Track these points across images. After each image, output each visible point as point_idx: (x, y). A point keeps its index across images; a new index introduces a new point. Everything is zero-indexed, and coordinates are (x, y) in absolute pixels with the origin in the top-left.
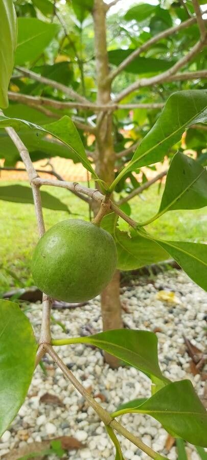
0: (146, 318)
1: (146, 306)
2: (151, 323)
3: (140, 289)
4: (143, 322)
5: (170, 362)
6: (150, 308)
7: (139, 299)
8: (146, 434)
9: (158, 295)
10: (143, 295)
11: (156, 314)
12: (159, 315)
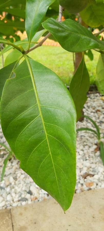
0: (93, 106)
1: (94, 101)
2: (95, 108)
3: (92, 95)
4: (92, 107)
5: (102, 123)
6: (96, 102)
7: (91, 98)
8: (87, 145)
9: (101, 98)
10: (93, 97)
11: (98, 105)
12: (100, 105)
